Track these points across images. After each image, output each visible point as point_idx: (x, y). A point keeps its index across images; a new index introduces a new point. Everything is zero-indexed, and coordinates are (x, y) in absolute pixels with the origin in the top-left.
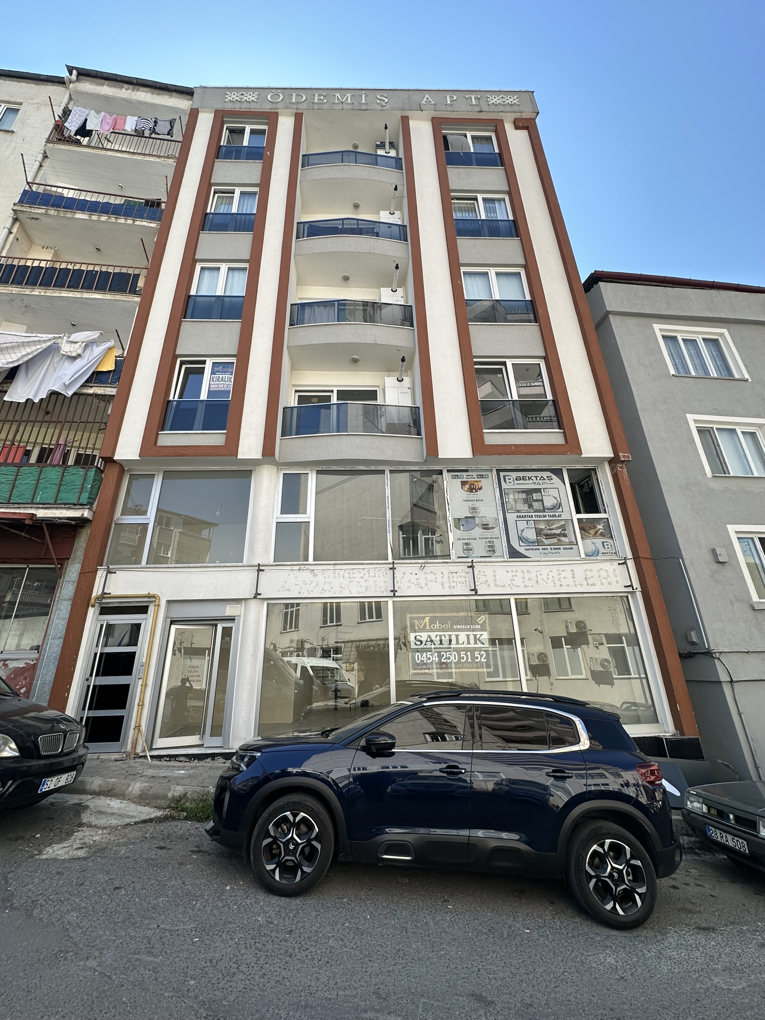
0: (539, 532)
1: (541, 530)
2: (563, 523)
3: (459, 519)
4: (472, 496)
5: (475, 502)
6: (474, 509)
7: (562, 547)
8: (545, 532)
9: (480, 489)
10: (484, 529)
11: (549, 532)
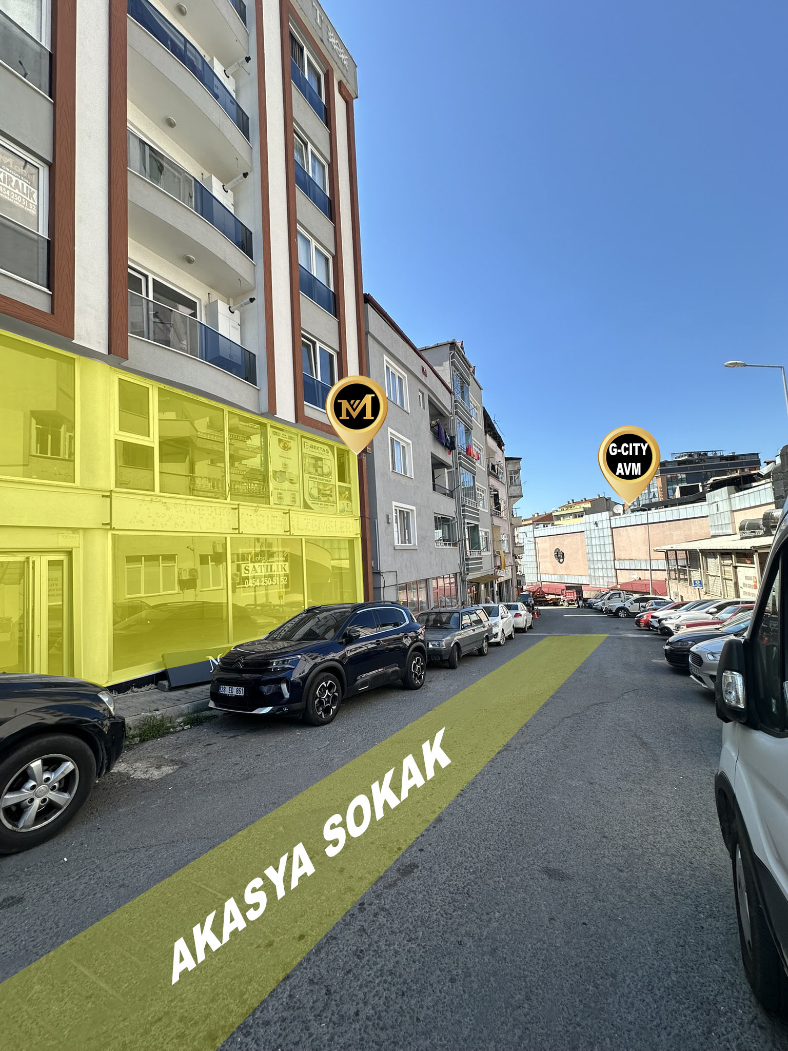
0: (319, 491)
1: (321, 490)
2: (331, 487)
3: (276, 472)
4: (285, 453)
5: (287, 460)
6: (285, 465)
7: (329, 504)
8: (322, 491)
9: (290, 449)
10: (291, 483)
11: (324, 492)
